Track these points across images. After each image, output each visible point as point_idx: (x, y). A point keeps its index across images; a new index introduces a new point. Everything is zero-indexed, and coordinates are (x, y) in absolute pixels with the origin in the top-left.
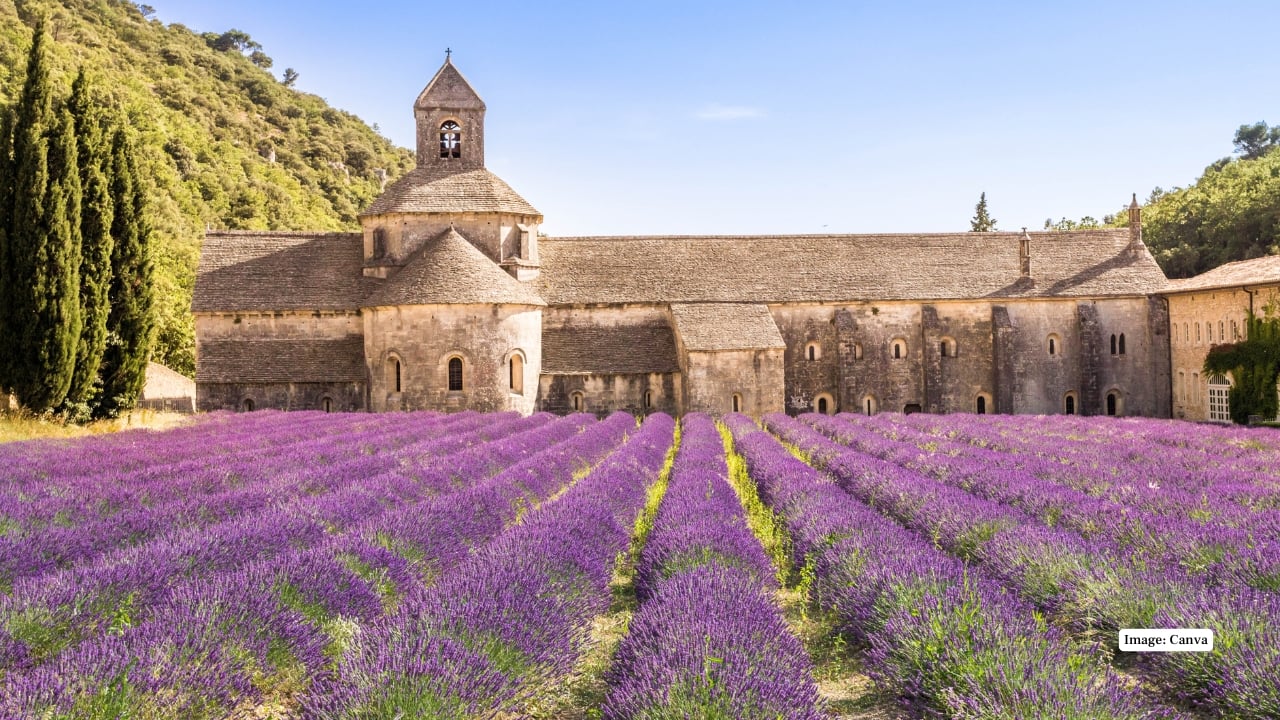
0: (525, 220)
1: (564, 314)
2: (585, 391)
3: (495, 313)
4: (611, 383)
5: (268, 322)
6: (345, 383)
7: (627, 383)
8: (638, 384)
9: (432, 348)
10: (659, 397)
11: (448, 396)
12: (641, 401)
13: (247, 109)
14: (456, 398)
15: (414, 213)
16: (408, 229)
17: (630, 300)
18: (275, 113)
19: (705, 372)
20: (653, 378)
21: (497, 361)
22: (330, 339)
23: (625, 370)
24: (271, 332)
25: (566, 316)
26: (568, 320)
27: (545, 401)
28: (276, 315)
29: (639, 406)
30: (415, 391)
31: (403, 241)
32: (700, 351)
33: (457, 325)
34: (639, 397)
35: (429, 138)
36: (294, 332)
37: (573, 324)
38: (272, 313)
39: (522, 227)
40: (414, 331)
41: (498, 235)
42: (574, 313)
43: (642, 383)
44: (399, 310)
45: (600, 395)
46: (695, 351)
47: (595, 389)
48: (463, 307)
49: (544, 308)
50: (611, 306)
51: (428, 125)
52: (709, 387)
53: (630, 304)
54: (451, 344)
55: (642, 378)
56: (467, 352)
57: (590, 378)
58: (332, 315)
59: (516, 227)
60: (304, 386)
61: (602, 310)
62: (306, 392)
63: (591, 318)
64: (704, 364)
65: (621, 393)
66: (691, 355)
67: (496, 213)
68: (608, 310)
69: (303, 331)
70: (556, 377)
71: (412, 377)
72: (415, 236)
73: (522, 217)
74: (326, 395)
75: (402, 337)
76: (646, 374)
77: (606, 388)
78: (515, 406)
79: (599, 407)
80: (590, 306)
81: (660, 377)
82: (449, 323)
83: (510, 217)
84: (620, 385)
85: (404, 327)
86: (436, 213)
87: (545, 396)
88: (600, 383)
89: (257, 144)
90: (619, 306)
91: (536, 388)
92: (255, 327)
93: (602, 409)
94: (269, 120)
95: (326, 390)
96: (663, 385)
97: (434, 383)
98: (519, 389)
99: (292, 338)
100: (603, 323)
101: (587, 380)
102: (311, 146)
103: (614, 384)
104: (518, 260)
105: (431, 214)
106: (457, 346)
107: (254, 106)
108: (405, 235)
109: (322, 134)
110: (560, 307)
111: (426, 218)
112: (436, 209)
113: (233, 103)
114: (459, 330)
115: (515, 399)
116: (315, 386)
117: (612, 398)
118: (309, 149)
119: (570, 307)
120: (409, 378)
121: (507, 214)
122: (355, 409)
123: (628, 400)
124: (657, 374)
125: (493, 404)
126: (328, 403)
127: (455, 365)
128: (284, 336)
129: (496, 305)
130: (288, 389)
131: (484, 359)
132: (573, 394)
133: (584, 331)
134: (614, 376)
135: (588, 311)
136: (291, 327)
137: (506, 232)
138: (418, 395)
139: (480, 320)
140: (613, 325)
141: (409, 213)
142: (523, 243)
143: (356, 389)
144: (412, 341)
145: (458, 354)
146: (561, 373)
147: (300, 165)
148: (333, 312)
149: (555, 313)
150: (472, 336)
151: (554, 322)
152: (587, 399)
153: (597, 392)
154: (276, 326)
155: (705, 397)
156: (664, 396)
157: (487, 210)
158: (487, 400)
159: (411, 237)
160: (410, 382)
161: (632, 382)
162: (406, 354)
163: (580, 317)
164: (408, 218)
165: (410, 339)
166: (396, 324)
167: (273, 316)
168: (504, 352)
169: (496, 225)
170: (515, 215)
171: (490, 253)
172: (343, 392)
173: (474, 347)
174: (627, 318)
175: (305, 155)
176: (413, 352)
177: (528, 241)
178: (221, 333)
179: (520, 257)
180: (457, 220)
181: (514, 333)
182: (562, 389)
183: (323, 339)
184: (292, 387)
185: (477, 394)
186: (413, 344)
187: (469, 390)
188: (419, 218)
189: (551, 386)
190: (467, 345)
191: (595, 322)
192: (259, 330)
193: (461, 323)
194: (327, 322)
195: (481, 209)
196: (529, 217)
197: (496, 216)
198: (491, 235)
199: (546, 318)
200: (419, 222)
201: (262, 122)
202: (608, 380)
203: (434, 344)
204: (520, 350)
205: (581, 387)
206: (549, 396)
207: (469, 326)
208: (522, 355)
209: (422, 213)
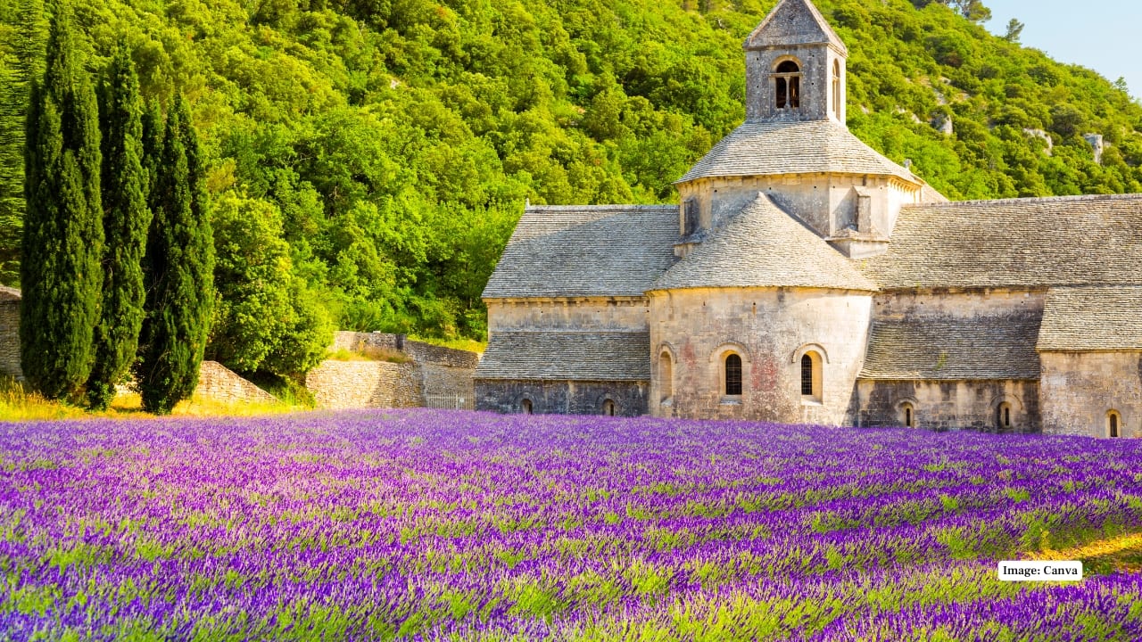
0: (869, 182)
1: (906, 302)
2: (917, 401)
3: (781, 298)
4: (951, 392)
5: (562, 310)
6: (628, 383)
7: (973, 392)
8: (988, 394)
9: (703, 341)
10: (1019, 413)
11: (722, 400)
12: (992, 417)
13: (930, 71)
14: (731, 404)
15: (724, 178)
16: (718, 197)
17: (995, 282)
18: (963, 72)
19: (1064, 380)
20: (1009, 388)
21: (783, 359)
22: (626, 331)
23: (971, 375)
24: (564, 322)
25: (909, 304)
26: (912, 310)
27: (864, 413)
28: (569, 303)
29: (989, 423)
30: (686, 395)
31: (713, 213)
32: (1057, 351)
33: (732, 314)
34: (989, 411)
35: (760, 85)
36: (588, 322)
37: (918, 315)
38: (565, 300)
39: (860, 189)
40: (685, 321)
41: (826, 201)
42: (919, 299)
43: (994, 393)
44: (670, 295)
45: (936, 408)
46: (1049, 351)
47: (930, 399)
48: (739, 291)
49: (875, 294)
50: (967, 290)
51: (760, 69)
52: (1070, 401)
53: (992, 289)
54: (725, 337)
55: (994, 386)
56: (742, 345)
57: (923, 385)
58: (629, 302)
59: (853, 190)
60: (583, 386)
61: (956, 296)
62: (586, 393)
63: (941, 306)
64: (1063, 369)
65: (965, 405)
66: (1044, 356)
67: (823, 173)
68: (965, 296)
69: (598, 321)
70: (877, 382)
71: (683, 377)
72: (727, 205)
73: (864, 179)
74: (608, 396)
75: (673, 327)
76: (999, 381)
77: (944, 399)
78: (809, 417)
79: (935, 423)
80: (940, 291)
81: (1020, 386)
82: (723, 311)
83: (843, 178)
84: (963, 395)
85: (675, 316)
86: (750, 177)
87: (864, 407)
88: (936, 390)
89: (931, 112)
90: (979, 290)
91: (847, 396)
92: (548, 316)
93: (939, 426)
94: (954, 84)
95: (606, 391)
96: (1025, 396)
97: (704, 384)
98: (818, 395)
99: (586, 329)
100: (957, 314)
101: (918, 386)
102: (1003, 111)
103: (955, 395)
104: (852, 233)
105: (744, 178)
106: (731, 341)
107: (939, 68)
108: (715, 205)
109: (1021, 96)
110: (900, 292)
111: (739, 183)
112: (750, 172)
113: (911, 66)
114: (734, 320)
115: (810, 407)
116: (596, 385)
117: (952, 411)
118: (999, 115)
119: (913, 292)
120: (679, 378)
121: (838, 175)
122: (639, 414)
123: (975, 416)
124: (1015, 382)
125: (777, 414)
126: (612, 407)
127: (733, 363)
128: (579, 327)
129: (781, 288)
130: (567, 388)
131: (765, 355)
132: (902, 405)
133: (930, 323)
134: (956, 382)
135: (937, 298)
136: (586, 316)
137: (838, 196)
138: (688, 399)
139: (762, 307)
140: (971, 316)
141: (718, 178)
142: (862, 211)
143: (641, 390)
144: (682, 333)
145: (735, 350)
146: (885, 376)
147: (982, 135)
148: (629, 299)
149: (894, 300)
150: (749, 328)
151: (893, 312)
152: (918, 413)
153: (931, 403)
154: (570, 315)
155: (1066, 415)
156: (1024, 412)
157: (812, 170)
158: (769, 407)
159: (721, 207)
160: (680, 382)
161: (979, 392)
162: (677, 349)
163: (927, 306)
164: (719, 185)
165: (680, 330)
166: (668, 312)
167: (565, 304)
168: (792, 349)
169: (823, 189)
170: (851, 176)
171: (813, 223)
172: (626, 393)
173: (753, 341)
174: (990, 306)
175: (994, 122)
176: (683, 345)
177: (869, 208)
178: (513, 323)
179: (857, 230)
180: (776, 185)
181: (810, 326)
182: (886, 398)
183: (620, 330)
184: (571, 386)
185: (756, 400)
186: (683, 337)
187: (748, 395)
188: (731, 184)
189: (872, 393)
190: (744, 338)
191: (947, 312)
192: (553, 320)
193: (736, 311)
194: (624, 312)
195: (805, 170)
196: (874, 177)
197: (823, 178)
198: (817, 201)
199: (882, 308)
200: (732, 188)
201: (945, 86)
202: (948, 387)
203: (706, 337)
204: (817, 345)
205: (911, 395)
206: (869, 406)
207: (746, 315)
208: (821, 352)
209: (734, 178)
